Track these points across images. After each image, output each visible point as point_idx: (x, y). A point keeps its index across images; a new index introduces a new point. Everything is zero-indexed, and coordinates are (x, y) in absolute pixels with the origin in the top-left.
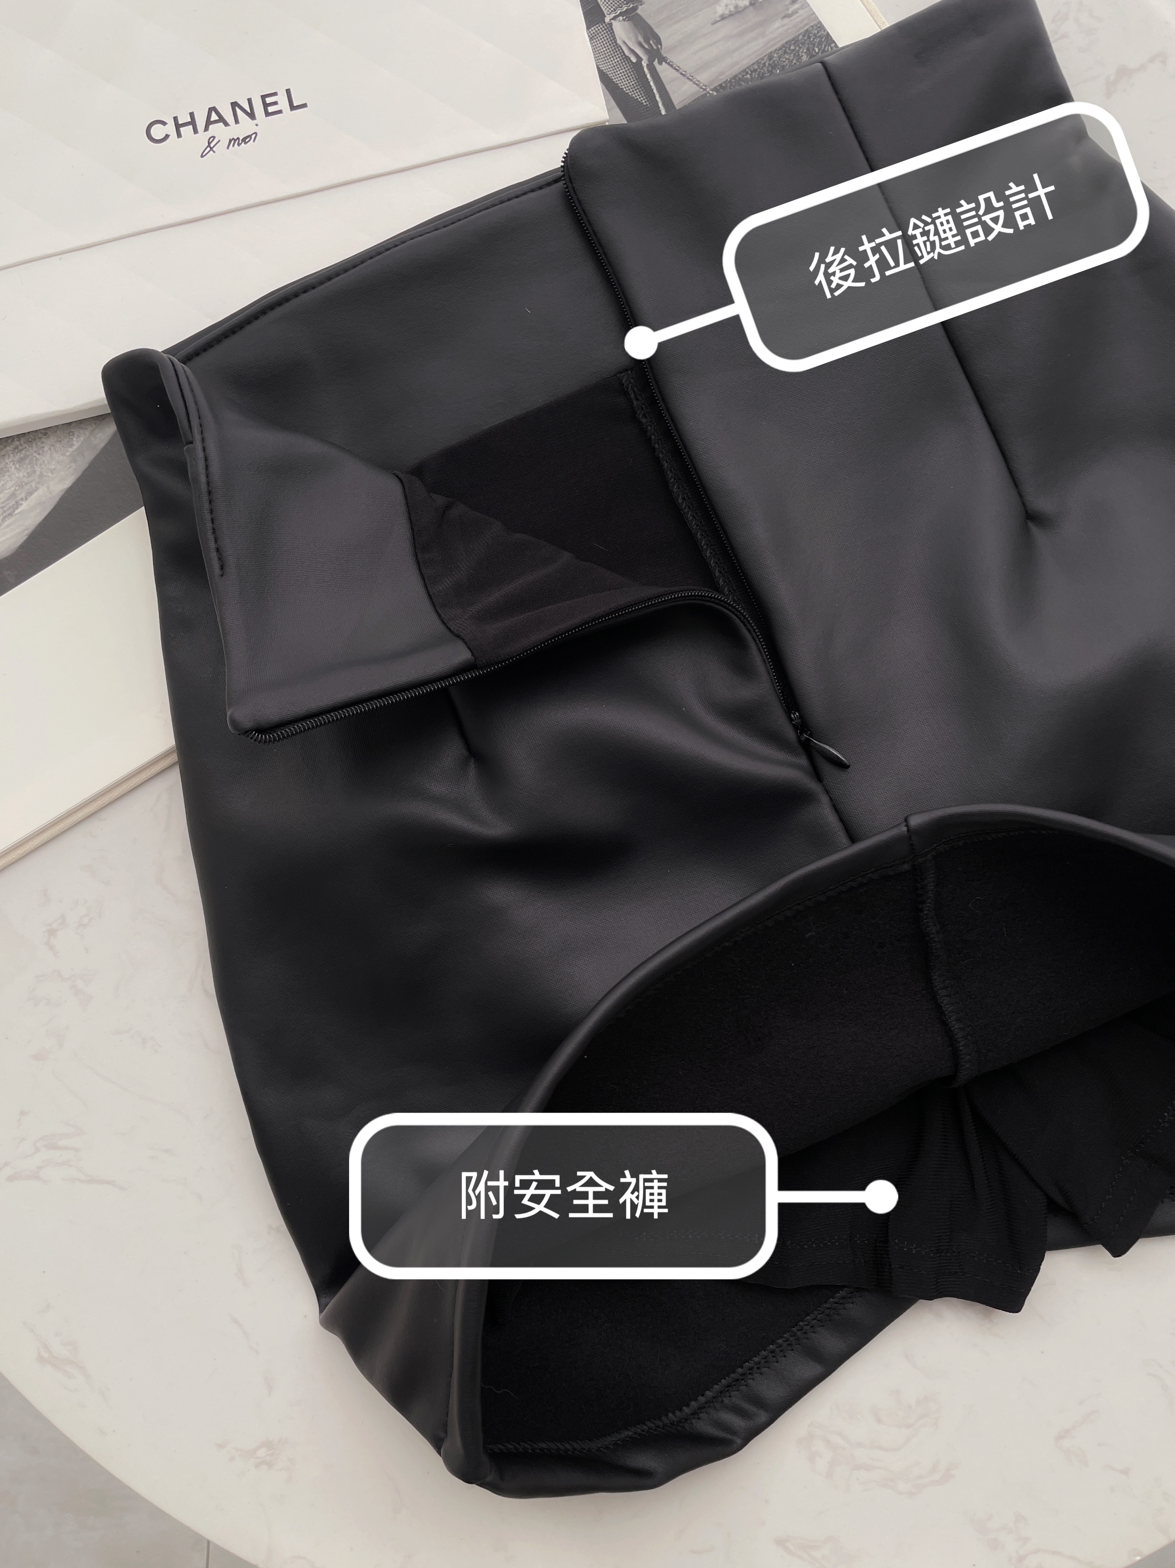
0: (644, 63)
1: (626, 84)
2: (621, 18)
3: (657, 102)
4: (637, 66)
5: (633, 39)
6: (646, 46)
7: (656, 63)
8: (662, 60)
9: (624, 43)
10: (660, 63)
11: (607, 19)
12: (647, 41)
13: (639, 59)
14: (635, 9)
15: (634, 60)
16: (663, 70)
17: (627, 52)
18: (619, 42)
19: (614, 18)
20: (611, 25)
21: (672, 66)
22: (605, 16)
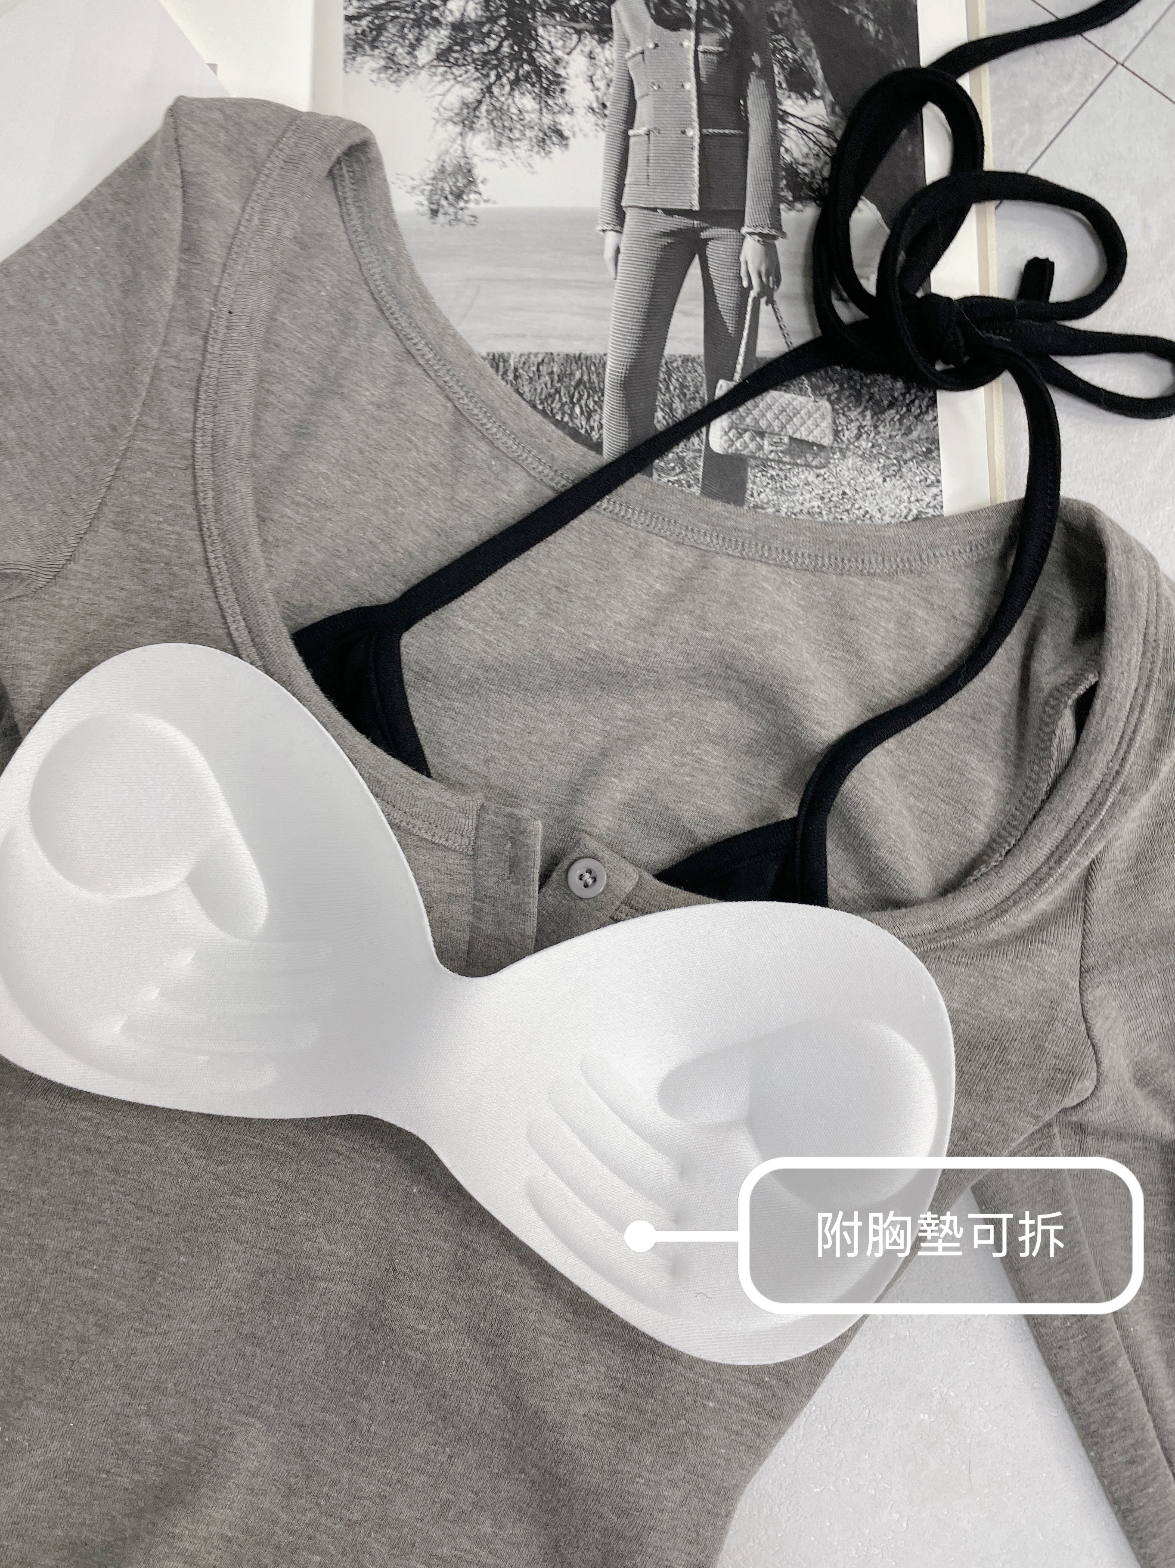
0: (753, 294)
1: (725, 301)
2: (757, 238)
3: (741, 337)
4: (744, 293)
5: (757, 264)
6: (764, 279)
7: (763, 300)
8: (771, 302)
9: (746, 263)
10: (767, 304)
11: (744, 230)
12: (768, 276)
13: (751, 286)
14: (774, 237)
15: (745, 284)
16: (765, 310)
17: (743, 273)
18: (742, 259)
19: (751, 234)
20: (744, 237)
21: (776, 313)
22: (742, 224)
